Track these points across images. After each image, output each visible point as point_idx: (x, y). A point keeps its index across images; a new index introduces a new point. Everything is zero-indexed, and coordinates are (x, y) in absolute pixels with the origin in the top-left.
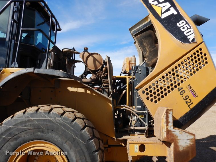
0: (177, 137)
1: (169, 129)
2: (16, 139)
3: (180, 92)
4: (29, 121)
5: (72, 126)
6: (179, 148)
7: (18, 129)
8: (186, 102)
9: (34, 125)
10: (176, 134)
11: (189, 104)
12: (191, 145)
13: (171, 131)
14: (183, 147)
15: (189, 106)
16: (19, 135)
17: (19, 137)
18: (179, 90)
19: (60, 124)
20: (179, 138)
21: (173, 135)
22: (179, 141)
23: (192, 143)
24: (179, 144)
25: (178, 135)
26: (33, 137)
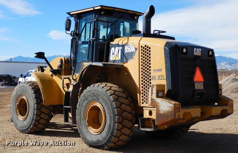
0: (159, 104)
1: (153, 98)
2: (87, 100)
3: (154, 80)
4: (91, 90)
5: (106, 94)
6: (160, 111)
7: (87, 95)
8: (161, 79)
9: (92, 93)
10: (158, 102)
11: (162, 78)
12: (170, 111)
13: (154, 99)
14: (163, 111)
15: (164, 79)
16: (88, 98)
17: (88, 99)
18: (153, 79)
19: (101, 92)
20: (160, 105)
21: (155, 102)
22: (160, 107)
23: (171, 110)
24: (160, 109)
25: (160, 103)
26: (92, 99)
